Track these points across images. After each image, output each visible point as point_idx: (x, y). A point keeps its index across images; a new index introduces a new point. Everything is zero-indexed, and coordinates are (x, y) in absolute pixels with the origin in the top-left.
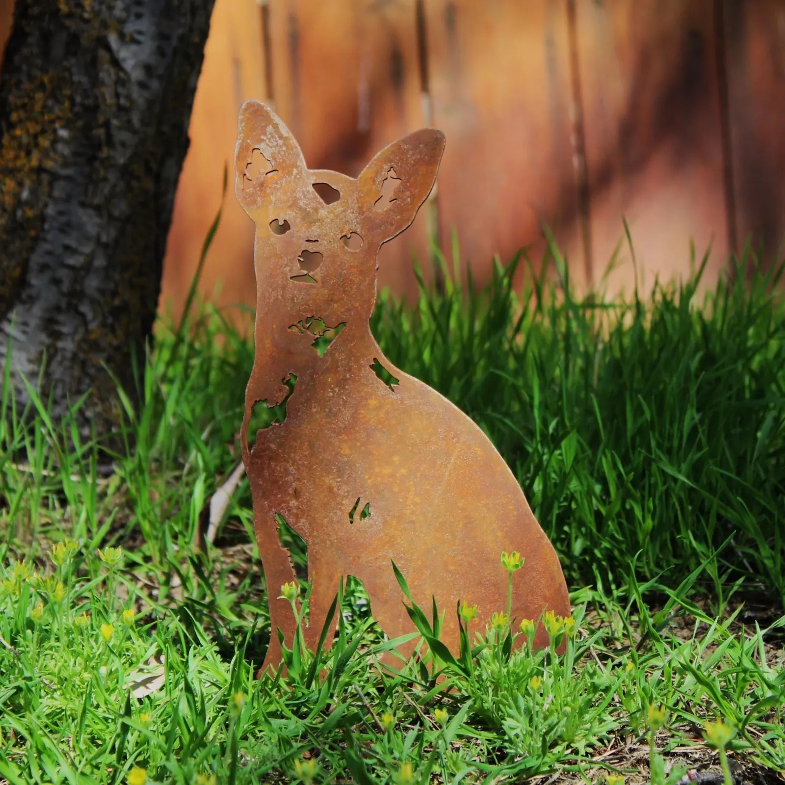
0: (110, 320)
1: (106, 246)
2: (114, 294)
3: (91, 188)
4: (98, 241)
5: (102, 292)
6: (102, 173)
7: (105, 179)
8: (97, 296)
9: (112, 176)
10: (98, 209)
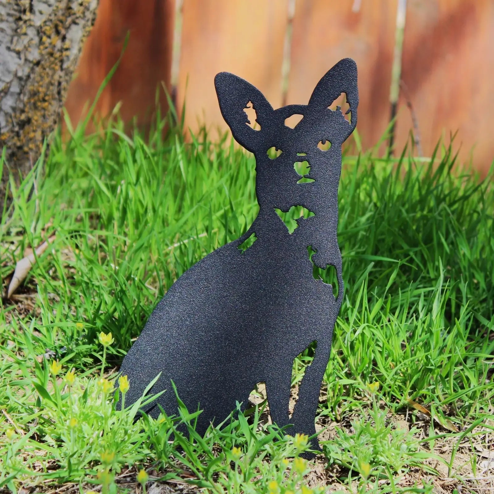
0: (16, 129)
1: (20, 79)
2: (23, 111)
3: (15, 38)
4: (16, 75)
5: (14, 109)
6: (24, 30)
7: (25, 34)
8: (10, 111)
9: (32, 33)
10: (18, 53)
